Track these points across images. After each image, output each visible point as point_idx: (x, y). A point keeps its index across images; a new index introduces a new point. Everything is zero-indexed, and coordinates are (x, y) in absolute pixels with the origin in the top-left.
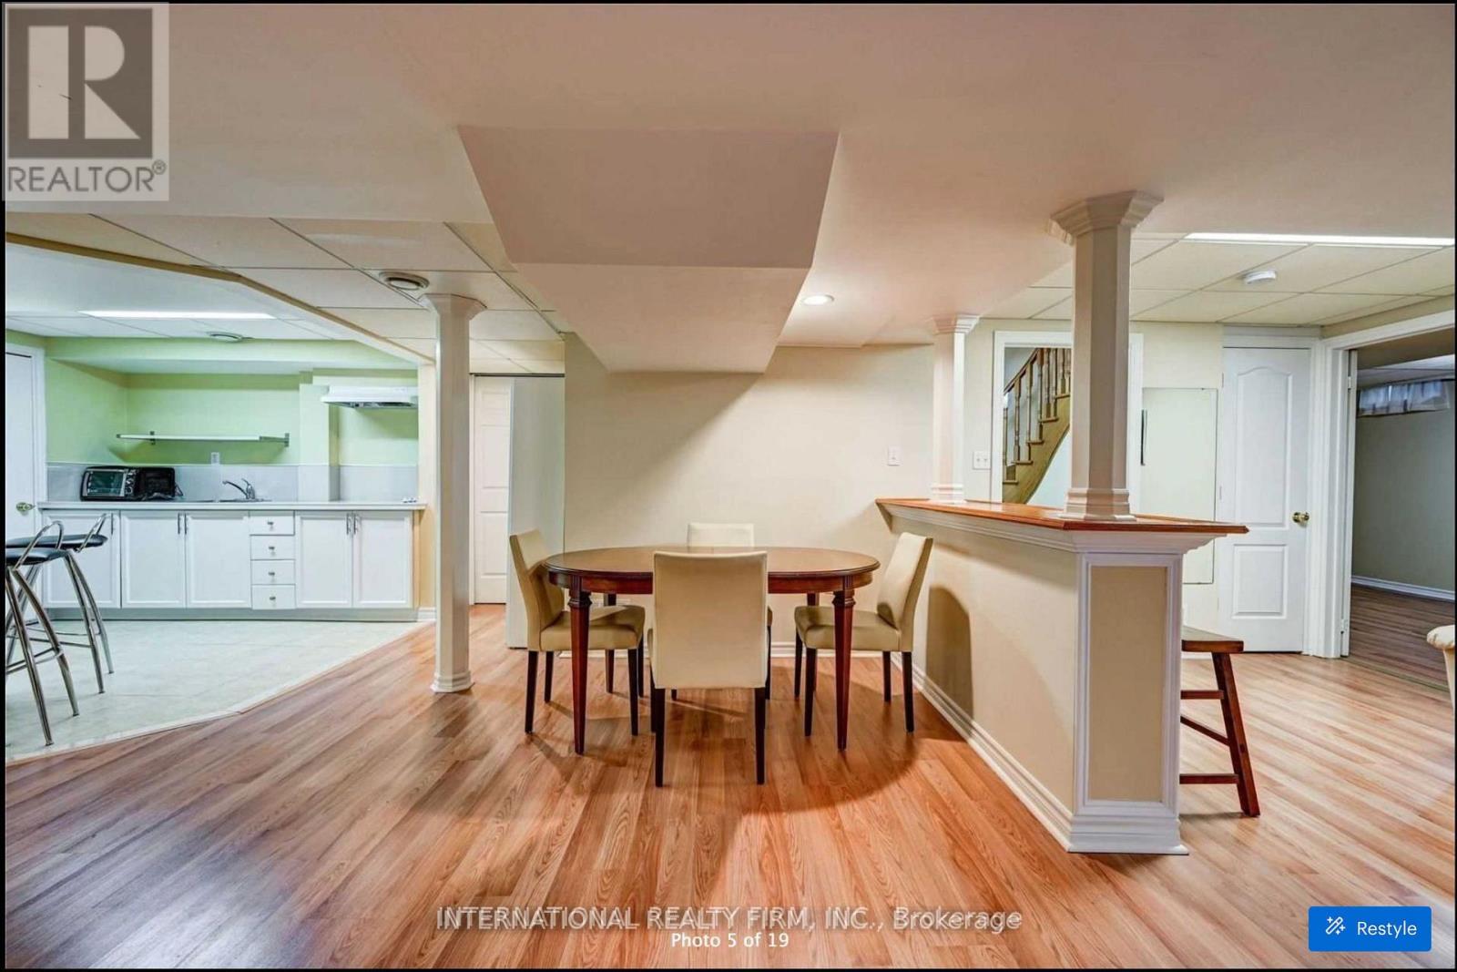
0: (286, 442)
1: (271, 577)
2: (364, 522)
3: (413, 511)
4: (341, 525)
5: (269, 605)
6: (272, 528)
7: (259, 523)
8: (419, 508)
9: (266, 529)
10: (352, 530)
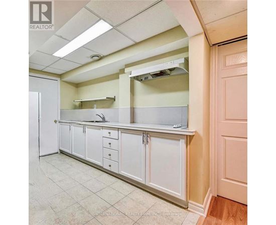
0: (114, 99)
1: (109, 156)
2: (152, 138)
3: (187, 135)
4: (140, 138)
5: (108, 168)
6: (110, 135)
7: (105, 132)
8: (191, 134)
9: (108, 135)
10: (146, 142)
